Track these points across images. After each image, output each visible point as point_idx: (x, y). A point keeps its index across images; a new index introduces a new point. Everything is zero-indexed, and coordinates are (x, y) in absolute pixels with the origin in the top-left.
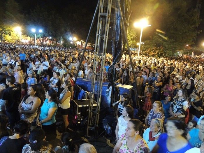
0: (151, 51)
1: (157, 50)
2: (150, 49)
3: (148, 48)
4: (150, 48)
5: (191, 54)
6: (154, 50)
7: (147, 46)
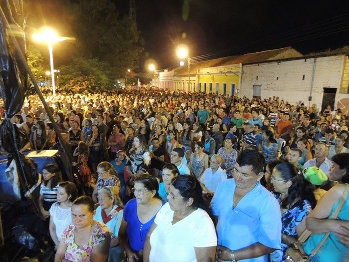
0: (75, 84)
1: (84, 81)
2: (73, 81)
3: (69, 80)
4: (72, 79)
5: (136, 84)
6: (79, 83)
7: (66, 77)
